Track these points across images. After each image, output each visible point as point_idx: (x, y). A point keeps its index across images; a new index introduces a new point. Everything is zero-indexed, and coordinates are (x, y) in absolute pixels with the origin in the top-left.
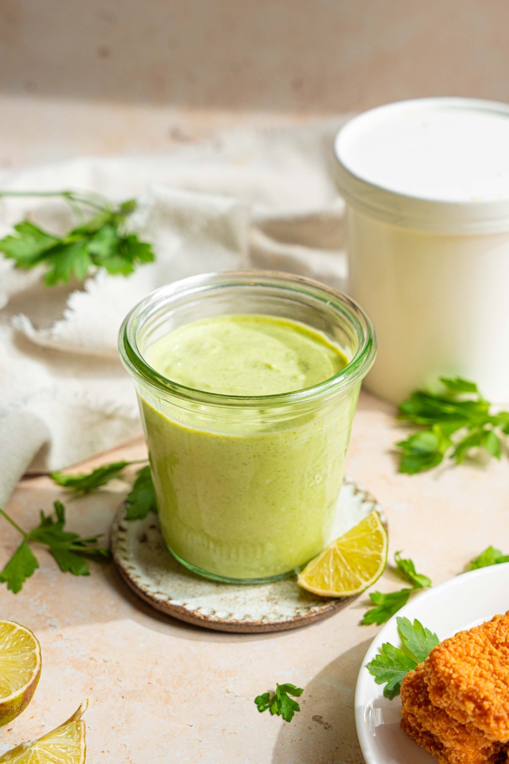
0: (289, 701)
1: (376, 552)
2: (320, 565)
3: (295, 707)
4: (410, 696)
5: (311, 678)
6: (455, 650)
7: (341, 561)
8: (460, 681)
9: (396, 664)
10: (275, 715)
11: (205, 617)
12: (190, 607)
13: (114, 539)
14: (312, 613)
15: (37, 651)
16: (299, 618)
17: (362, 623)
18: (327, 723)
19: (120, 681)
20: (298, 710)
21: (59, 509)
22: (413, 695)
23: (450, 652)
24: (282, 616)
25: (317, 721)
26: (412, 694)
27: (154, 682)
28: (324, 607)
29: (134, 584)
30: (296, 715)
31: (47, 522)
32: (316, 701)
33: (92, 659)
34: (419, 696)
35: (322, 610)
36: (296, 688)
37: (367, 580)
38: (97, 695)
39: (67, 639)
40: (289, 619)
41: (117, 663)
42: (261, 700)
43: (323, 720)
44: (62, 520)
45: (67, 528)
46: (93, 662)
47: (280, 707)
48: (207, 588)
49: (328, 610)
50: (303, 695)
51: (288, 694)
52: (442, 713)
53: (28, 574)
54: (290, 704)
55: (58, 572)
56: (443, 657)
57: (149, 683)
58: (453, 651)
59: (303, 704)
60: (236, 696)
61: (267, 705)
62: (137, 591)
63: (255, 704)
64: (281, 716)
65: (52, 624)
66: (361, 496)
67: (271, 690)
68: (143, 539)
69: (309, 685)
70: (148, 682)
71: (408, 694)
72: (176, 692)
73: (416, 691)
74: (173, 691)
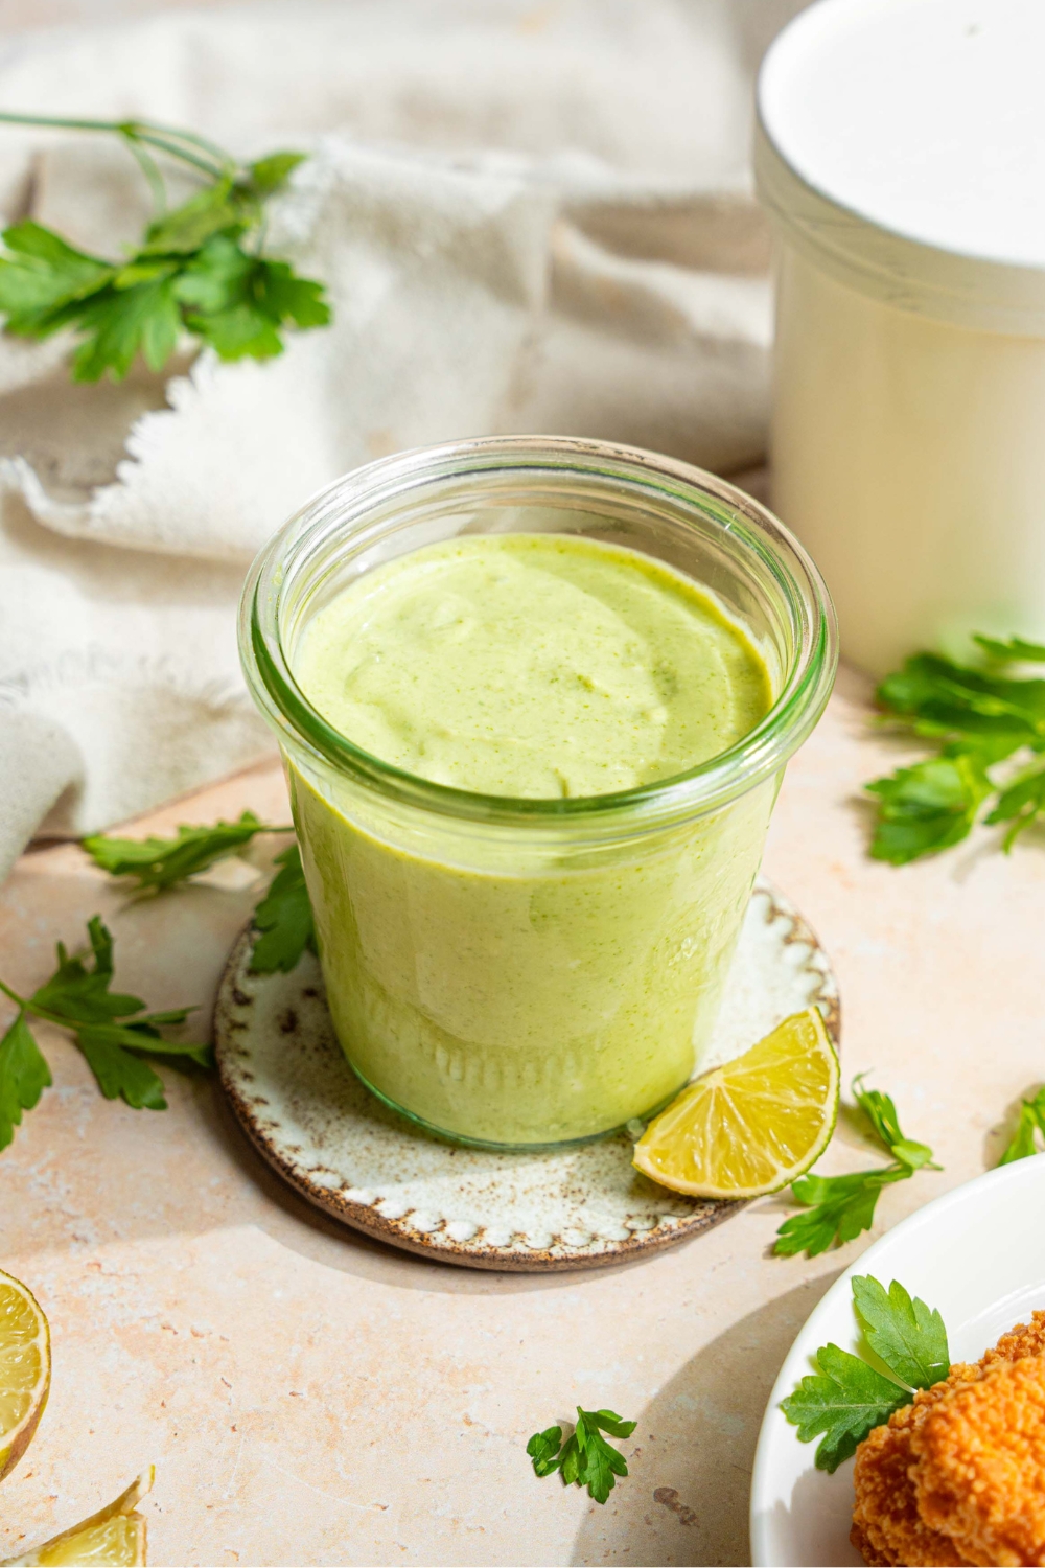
0: (605, 1450)
1: (812, 1102)
2: (685, 1126)
3: (616, 1465)
4: (874, 1491)
5: (655, 1391)
7: (733, 1119)
9: (847, 1391)
10: (572, 1486)
11: (422, 1237)
12: (388, 1210)
13: (222, 1025)
14: (663, 1234)
15: (40, 1341)
16: (636, 1245)
17: (774, 1252)
18: (686, 1509)
19: (229, 1386)
20: (624, 1473)
21: (100, 938)
22: (882, 1491)
24: (594, 1238)
25: (664, 1501)
26: (879, 1489)
27: (304, 1391)
28: (689, 1219)
30: (620, 1486)
31: (70, 970)
32: (665, 1451)
33: (166, 1327)
34: (896, 1494)
35: (685, 1225)
36: (619, 1421)
37: (789, 1163)
38: (176, 1421)
39: (111, 1275)
40: (611, 1248)
41: (222, 1339)
42: (541, 1445)
43: (678, 1500)
44: (105, 966)
45: (117, 986)
46: (169, 1333)
47: (583, 1466)
48: (429, 1157)
49: (698, 1225)
50: (635, 1435)
51: (603, 1433)
52: (945, 1544)
53: (29, 1101)
54: (607, 1459)
55: (96, 1096)
57: (292, 1394)
59: (635, 1459)
60: (487, 1434)
61: (554, 1458)
62: (272, 1162)
63: (528, 1455)
64: (585, 1488)
65: (79, 1233)
66: (782, 926)
67: (565, 1419)
68: (289, 1024)
69: (650, 1409)
70: (291, 1390)
71: (870, 1487)
72: (353, 1417)
73: (889, 1482)
74: (345, 1415)
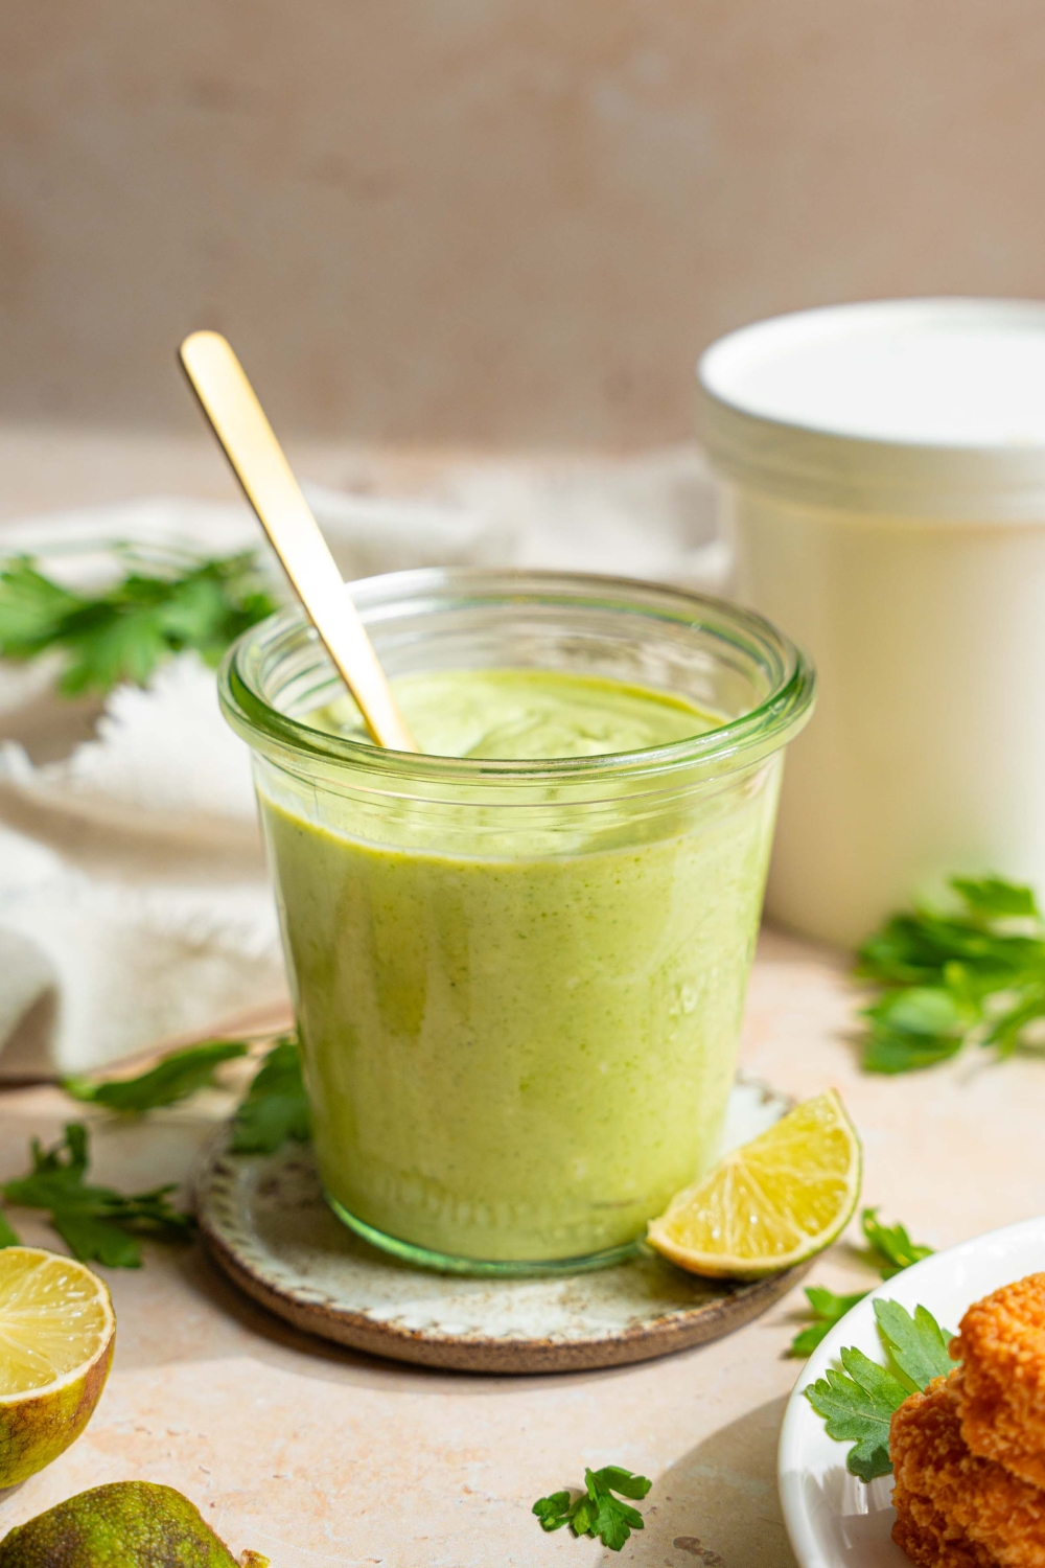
0: (617, 1507)
1: (833, 1174)
3: (632, 1521)
4: (913, 1446)
5: (669, 1463)
6: (1023, 1307)
7: (751, 1191)
8: (1037, 1368)
9: (876, 1402)
10: (583, 1538)
11: (413, 1332)
12: (379, 1314)
13: (203, 1189)
14: (669, 1322)
16: (640, 1333)
17: (790, 1355)
18: (711, 1554)
19: (208, 1473)
20: (640, 1526)
21: (76, 1137)
22: (922, 1442)
23: (1010, 1311)
24: (596, 1329)
25: (686, 1548)
26: (918, 1440)
27: (289, 1474)
28: (697, 1311)
29: (246, 1273)
30: (636, 1536)
31: (46, 1163)
32: (683, 1508)
33: (139, 1429)
34: (937, 1442)
35: (693, 1316)
36: (632, 1477)
40: (615, 1335)
41: (200, 1436)
42: (549, 1507)
43: (701, 1546)
44: (80, 1160)
45: (94, 1177)
46: (143, 1435)
47: (594, 1518)
48: (418, 1283)
49: (706, 1317)
50: (651, 1496)
51: (615, 1494)
52: (996, 1472)
54: (620, 1514)
56: (992, 1320)
57: (276, 1477)
58: (1018, 1311)
59: (651, 1516)
60: (489, 1500)
61: (564, 1516)
62: (252, 1290)
63: (534, 1515)
64: (598, 1539)
66: (776, 1107)
67: (573, 1486)
68: (269, 1187)
69: (665, 1476)
70: (275, 1474)
71: (908, 1440)
72: (343, 1492)
73: (928, 1432)
74: (334, 1491)
